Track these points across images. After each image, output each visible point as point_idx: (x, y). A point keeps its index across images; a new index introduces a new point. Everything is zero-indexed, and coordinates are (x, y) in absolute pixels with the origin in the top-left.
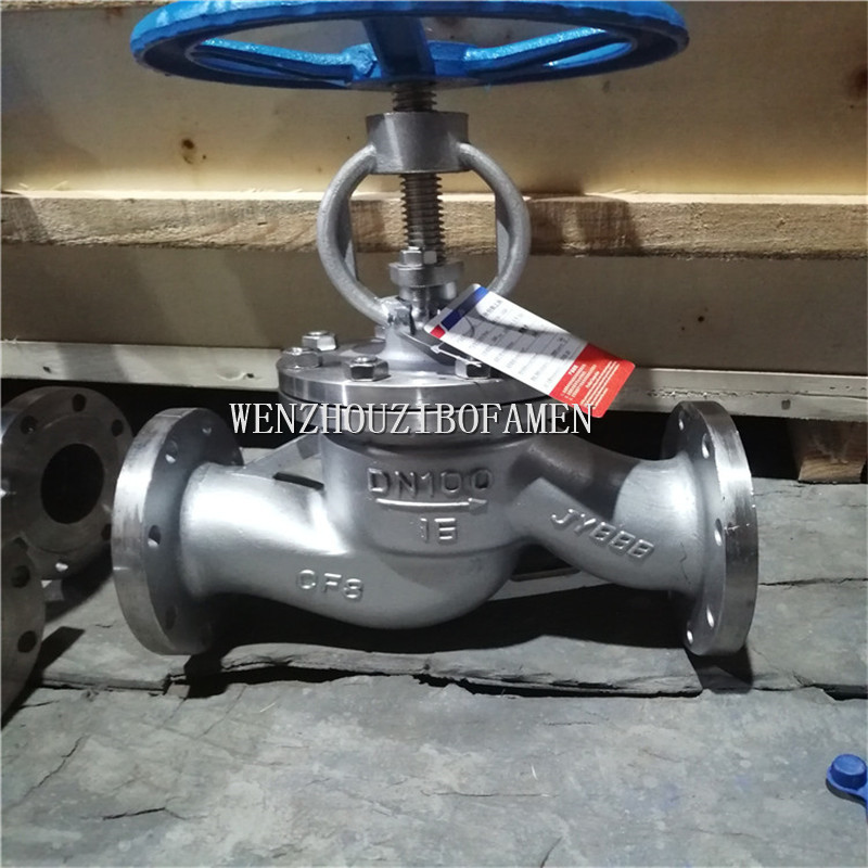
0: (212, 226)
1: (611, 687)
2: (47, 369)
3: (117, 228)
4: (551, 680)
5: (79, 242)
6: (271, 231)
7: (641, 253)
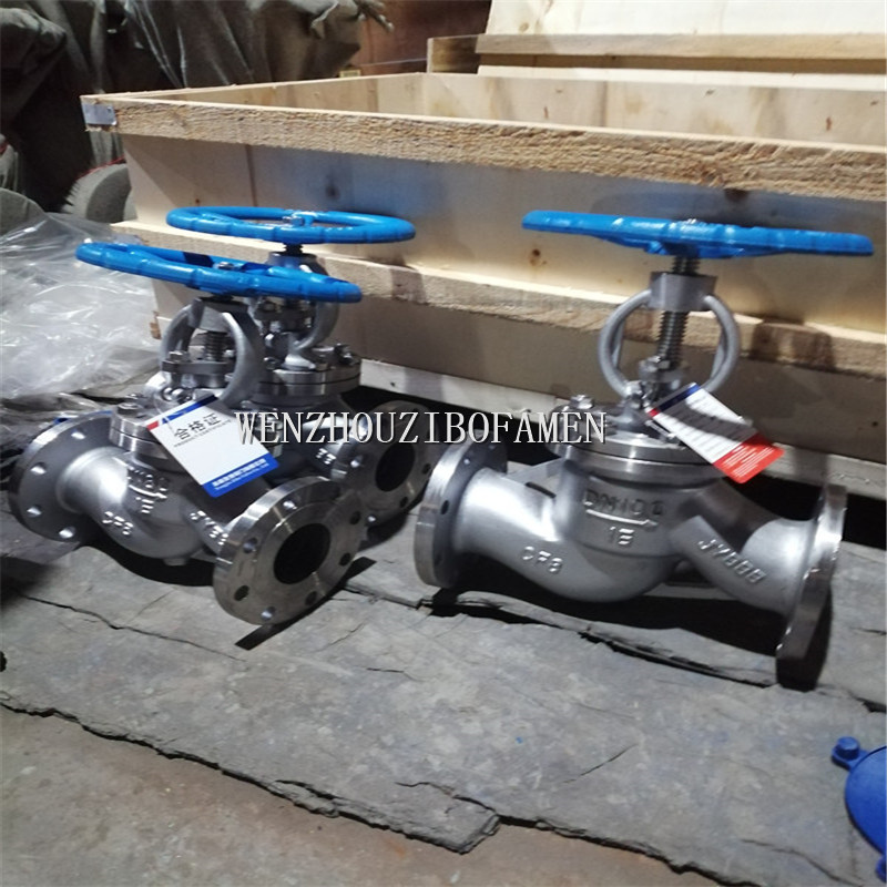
0: (535, 309)
1: (711, 669)
2: (393, 384)
3: (473, 301)
4: (671, 655)
5: (445, 306)
6: (574, 318)
7: (834, 371)
